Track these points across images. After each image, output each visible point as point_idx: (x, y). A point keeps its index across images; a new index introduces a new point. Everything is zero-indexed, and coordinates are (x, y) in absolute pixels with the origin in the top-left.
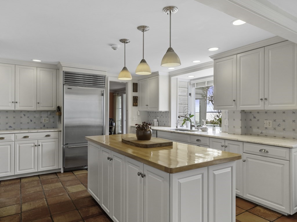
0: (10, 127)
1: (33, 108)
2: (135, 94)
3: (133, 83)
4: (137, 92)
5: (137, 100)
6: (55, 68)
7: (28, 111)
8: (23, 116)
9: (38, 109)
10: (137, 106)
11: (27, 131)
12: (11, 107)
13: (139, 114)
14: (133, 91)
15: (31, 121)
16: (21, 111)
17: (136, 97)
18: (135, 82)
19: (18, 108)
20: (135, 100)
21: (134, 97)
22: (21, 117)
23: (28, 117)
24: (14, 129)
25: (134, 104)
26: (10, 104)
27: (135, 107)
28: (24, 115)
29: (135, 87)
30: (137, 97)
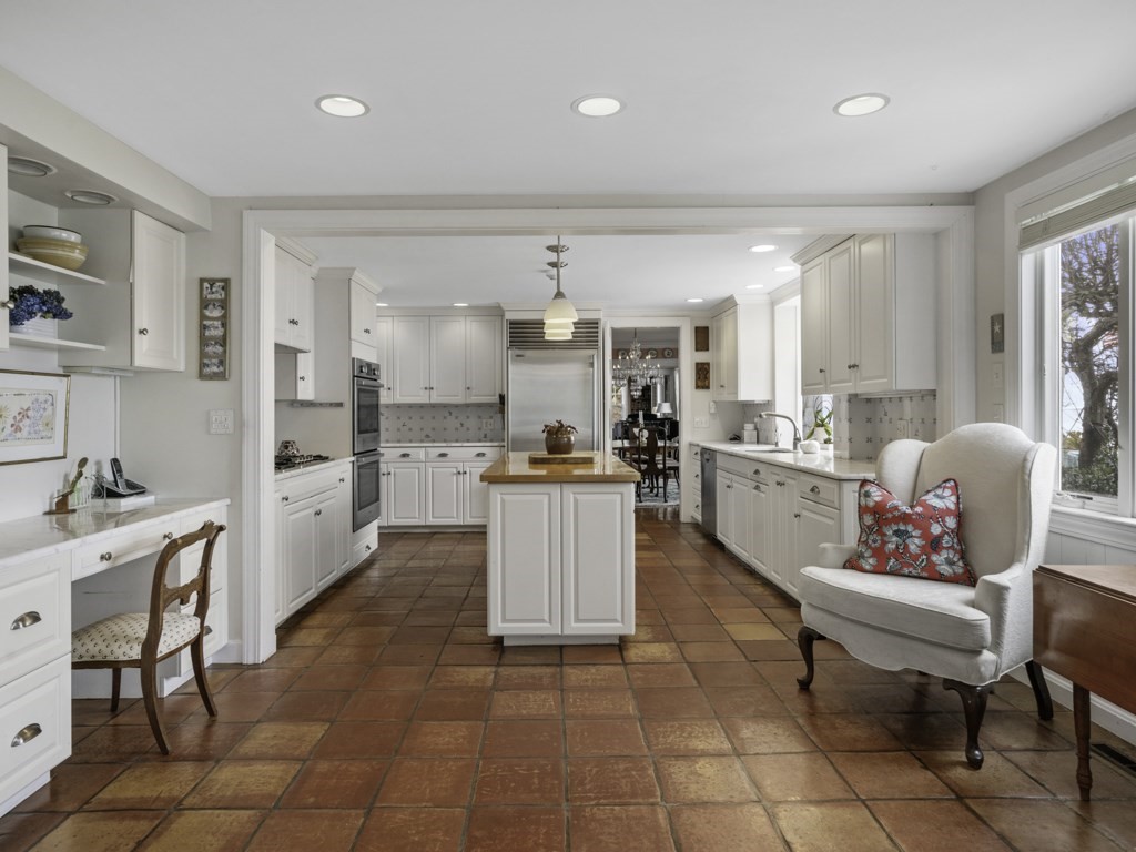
0: (427, 436)
1: (459, 400)
2: (702, 357)
3: (697, 329)
4: (708, 350)
5: (708, 372)
6: (496, 312)
7: (457, 406)
8: (447, 414)
9: (469, 401)
10: (708, 388)
11: (444, 444)
12: (423, 398)
13: (713, 411)
14: (697, 350)
15: (462, 424)
16: (445, 406)
17: (703, 364)
18: (702, 324)
19: (435, 399)
20: (703, 374)
21: (697, 364)
22: (445, 418)
23: (457, 418)
24: (434, 441)
25: (700, 384)
26: (422, 392)
27: (702, 393)
28: (450, 413)
29: (703, 338)
30: (708, 364)
